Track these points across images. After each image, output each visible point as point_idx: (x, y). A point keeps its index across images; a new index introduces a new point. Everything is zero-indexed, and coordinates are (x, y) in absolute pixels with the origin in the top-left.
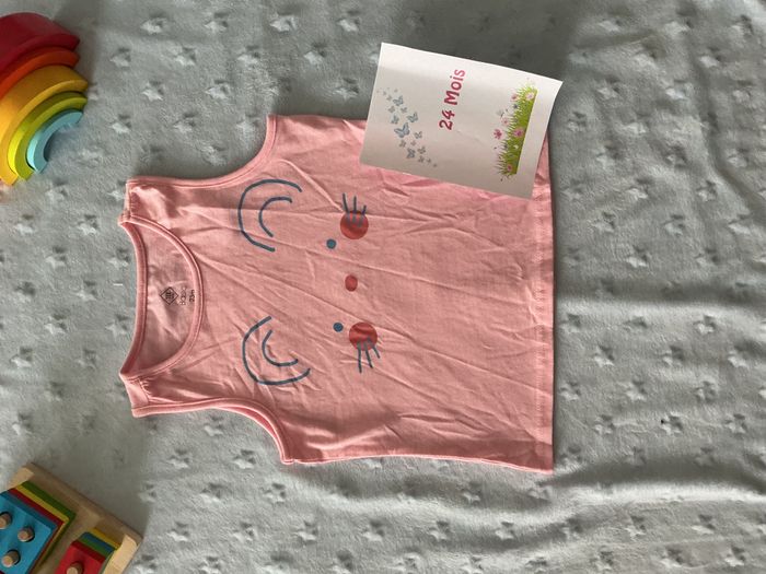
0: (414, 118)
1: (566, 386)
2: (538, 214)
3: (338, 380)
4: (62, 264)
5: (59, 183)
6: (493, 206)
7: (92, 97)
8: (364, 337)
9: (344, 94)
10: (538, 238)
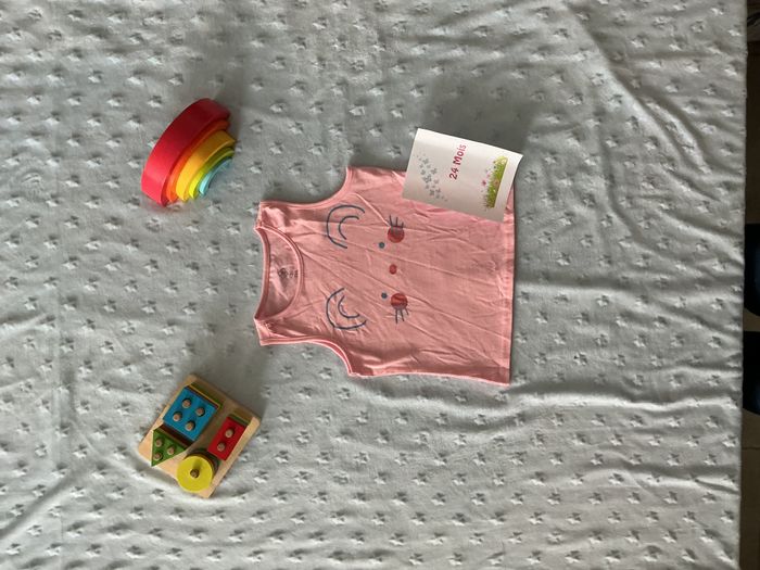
0: (434, 172)
1: (519, 334)
2: (507, 232)
3: (383, 327)
4: (217, 252)
5: (216, 202)
6: (480, 226)
7: (238, 150)
8: (400, 302)
9: (393, 155)
10: (506, 246)
